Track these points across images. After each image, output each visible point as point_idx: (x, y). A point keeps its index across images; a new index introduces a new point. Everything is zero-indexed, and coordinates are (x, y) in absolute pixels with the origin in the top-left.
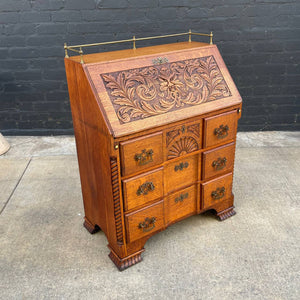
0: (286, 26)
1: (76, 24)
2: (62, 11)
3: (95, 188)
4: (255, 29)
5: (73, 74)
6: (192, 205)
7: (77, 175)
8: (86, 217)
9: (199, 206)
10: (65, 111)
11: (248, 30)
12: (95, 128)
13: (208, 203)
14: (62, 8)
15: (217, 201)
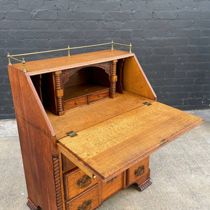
0: (175, 36)
1: (16, 31)
2: (4, 20)
3: (38, 177)
4: (154, 38)
5: (16, 80)
6: (120, 183)
7: (19, 155)
8: (29, 198)
9: (125, 183)
10: (7, 99)
11: (149, 39)
12: (38, 128)
13: (132, 180)
14: (4, 18)
15: (138, 178)
